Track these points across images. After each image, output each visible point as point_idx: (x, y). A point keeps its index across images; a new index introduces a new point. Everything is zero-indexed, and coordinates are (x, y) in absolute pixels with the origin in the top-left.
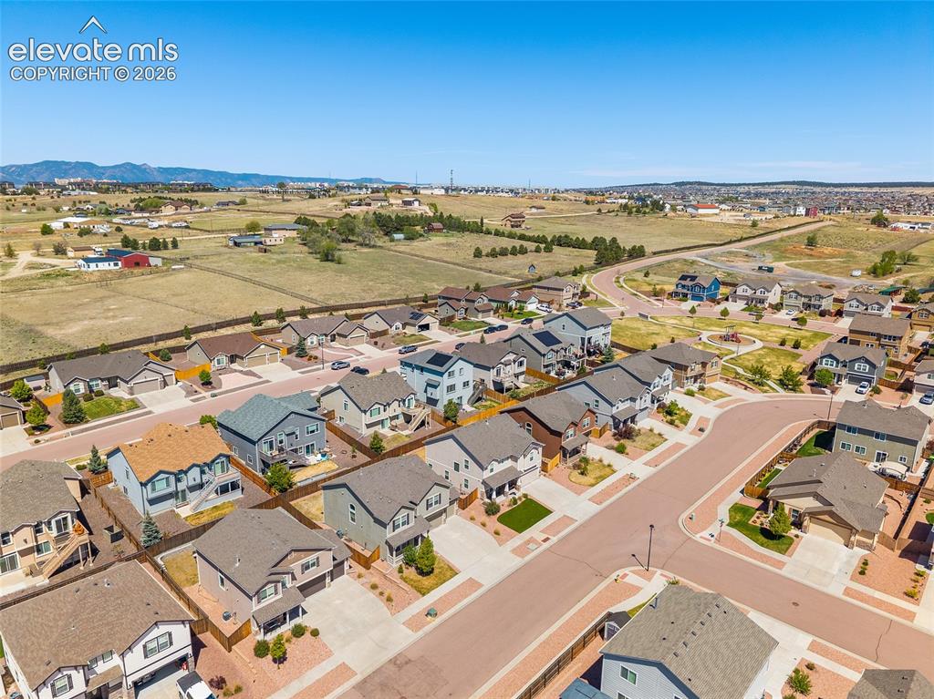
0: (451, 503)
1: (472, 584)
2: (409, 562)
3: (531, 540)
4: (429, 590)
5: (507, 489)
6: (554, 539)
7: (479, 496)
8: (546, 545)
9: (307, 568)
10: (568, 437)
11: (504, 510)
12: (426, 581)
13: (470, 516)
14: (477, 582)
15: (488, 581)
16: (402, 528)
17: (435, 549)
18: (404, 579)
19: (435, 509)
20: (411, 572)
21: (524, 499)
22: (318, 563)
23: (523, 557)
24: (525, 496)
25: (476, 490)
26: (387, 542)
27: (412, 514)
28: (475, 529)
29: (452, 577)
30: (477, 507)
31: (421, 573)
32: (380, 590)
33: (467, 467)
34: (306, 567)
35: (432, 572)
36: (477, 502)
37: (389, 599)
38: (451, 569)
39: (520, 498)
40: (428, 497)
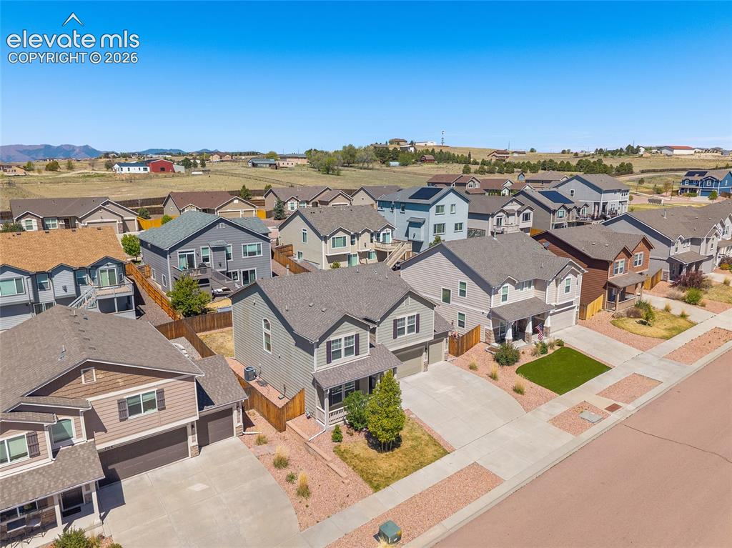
0: (439, 338)
1: (479, 477)
2: (356, 423)
3: (583, 407)
4: (388, 480)
5: (529, 329)
6: (630, 408)
7: (483, 337)
8: (615, 417)
9: (135, 409)
10: (616, 272)
11: (526, 359)
12: (385, 462)
13: (469, 363)
14: (489, 474)
15: (513, 473)
16: (344, 360)
17: (404, 406)
18: (342, 455)
19: (408, 340)
20: (357, 443)
21: (557, 348)
22: (162, 401)
23: (576, 433)
24: (560, 343)
25: (477, 328)
26: (315, 382)
27: (366, 337)
28: (478, 382)
29: (436, 458)
30: (481, 352)
31: (376, 443)
32: (288, 471)
33: (463, 293)
34: (130, 408)
35: (396, 443)
36: (480, 347)
37: (304, 492)
38: (436, 443)
39: (552, 345)
40: (396, 315)
